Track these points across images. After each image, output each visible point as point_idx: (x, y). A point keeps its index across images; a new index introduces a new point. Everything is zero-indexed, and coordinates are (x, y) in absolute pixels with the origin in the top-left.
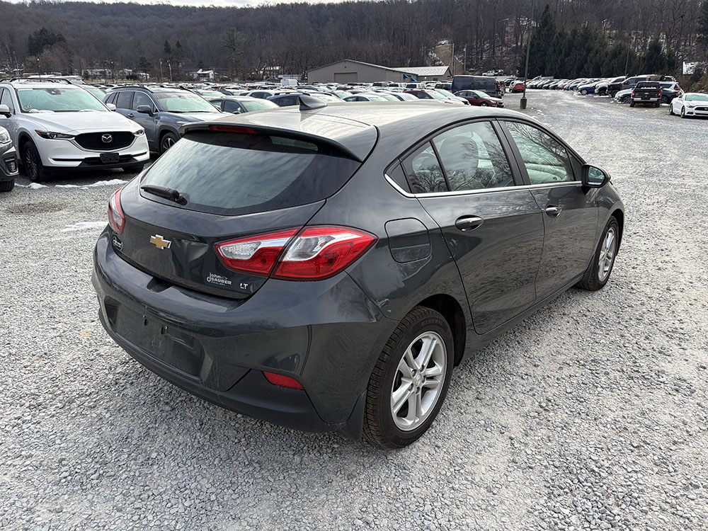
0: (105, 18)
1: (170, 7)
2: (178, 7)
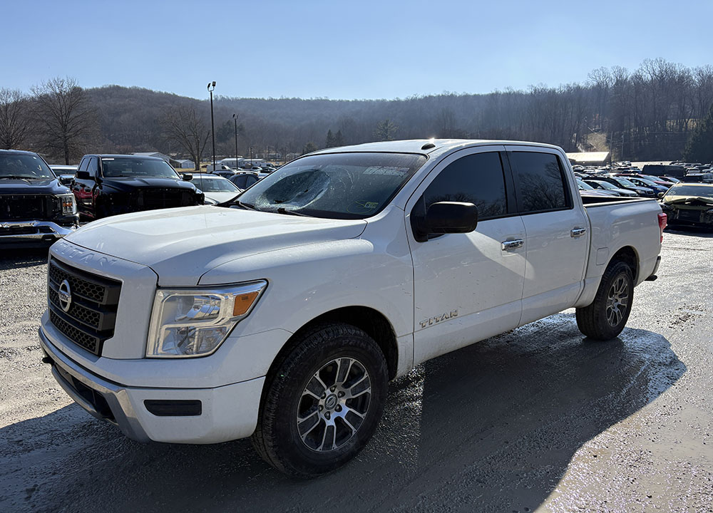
1: (327, 101)
2: (333, 101)
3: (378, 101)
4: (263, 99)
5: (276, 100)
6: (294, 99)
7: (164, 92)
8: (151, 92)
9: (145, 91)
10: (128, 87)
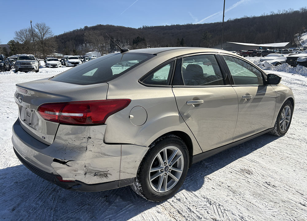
0: (166, 31)
1: (192, 25)
2: (195, 25)
3: (215, 23)
4: (163, 26)
5: (169, 26)
6: (177, 25)
7: (119, 26)
8: (114, 26)
9: (111, 26)
10: (105, 25)
